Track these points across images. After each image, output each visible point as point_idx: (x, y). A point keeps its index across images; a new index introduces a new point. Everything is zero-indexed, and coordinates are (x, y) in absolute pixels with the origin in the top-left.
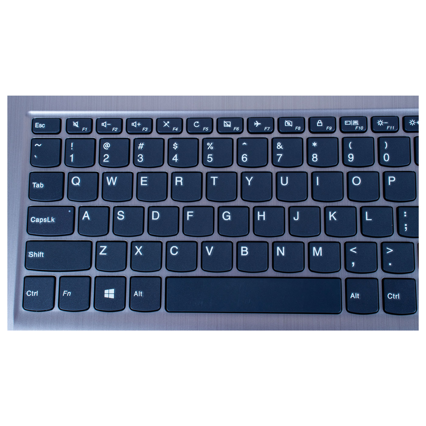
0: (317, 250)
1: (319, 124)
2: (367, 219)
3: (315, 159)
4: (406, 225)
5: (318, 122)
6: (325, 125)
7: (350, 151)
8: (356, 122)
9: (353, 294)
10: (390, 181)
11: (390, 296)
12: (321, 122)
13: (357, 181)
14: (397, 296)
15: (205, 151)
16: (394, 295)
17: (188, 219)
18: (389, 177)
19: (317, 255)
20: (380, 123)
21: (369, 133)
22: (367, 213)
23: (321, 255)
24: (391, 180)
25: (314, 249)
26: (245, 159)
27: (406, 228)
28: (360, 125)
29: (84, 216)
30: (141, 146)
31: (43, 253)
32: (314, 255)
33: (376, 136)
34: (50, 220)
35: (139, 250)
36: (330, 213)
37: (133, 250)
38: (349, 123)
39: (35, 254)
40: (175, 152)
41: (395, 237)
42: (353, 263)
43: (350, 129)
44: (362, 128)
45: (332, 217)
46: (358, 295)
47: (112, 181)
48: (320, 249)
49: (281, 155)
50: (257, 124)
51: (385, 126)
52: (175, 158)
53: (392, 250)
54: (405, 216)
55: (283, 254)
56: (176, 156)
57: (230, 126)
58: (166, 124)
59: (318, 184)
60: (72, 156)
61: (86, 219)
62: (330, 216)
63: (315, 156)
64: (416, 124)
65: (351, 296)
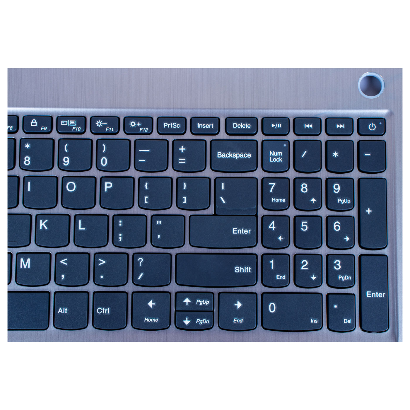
0: (25, 261)
1: (33, 124)
2: (80, 228)
3: (27, 162)
4: (120, 235)
5: (32, 122)
6: (39, 125)
7: (66, 154)
8: (73, 123)
9: (60, 309)
10: (106, 187)
11: (100, 311)
12: (36, 122)
13: (71, 187)
14: (107, 311)
16: (103, 310)
18: (106, 183)
19: (25, 267)
20: (99, 124)
21: (88, 135)
22: (80, 221)
23: (29, 267)
24: (108, 186)
25: (22, 260)
27: (120, 238)
28: (78, 125)
32: (21, 267)
33: (95, 138)
36: (41, 221)
38: (65, 123)
41: (110, 248)
42: (63, 276)
43: (68, 130)
44: (79, 129)
45: (43, 226)
46: (66, 310)
48: (29, 260)
51: (104, 127)
53: (104, 262)
54: (121, 224)
59: (29, 190)
62: (41, 225)
63: (27, 159)
64: (137, 126)
65: (59, 311)
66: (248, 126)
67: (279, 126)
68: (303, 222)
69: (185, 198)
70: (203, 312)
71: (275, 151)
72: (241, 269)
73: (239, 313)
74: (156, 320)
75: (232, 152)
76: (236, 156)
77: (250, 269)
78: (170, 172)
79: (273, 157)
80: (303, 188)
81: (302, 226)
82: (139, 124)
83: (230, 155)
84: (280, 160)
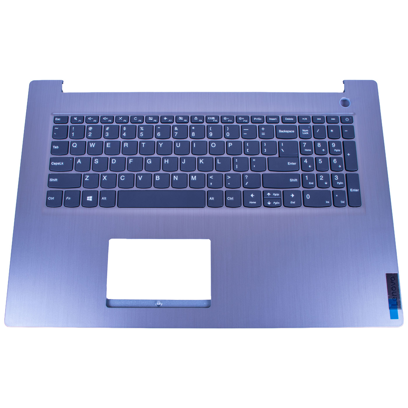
0: (194, 177)
1: (196, 119)
2: (218, 163)
3: (193, 135)
4: (237, 165)
5: (195, 118)
6: (198, 119)
7: (211, 131)
8: (213, 118)
9: (211, 198)
10: (229, 145)
11: (229, 199)
12: (197, 118)
13: (213, 145)
14: (232, 199)
15: (139, 131)
16: (230, 198)
17: (130, 163)
18: (229, 144)
19: (194, 179)
20: (225, 118)
21: (220, 123)
22: (218, 160)
23: (195, 180)
24: (230, 145)
25: (192, 177)
26: (159, 135)
27: (237, 167)
28: (215, 119)
29: (78, 162)
30: (107, 129)
31: (57, 179)
32: (192, 179)
33: (223, 125)
34: (61, 163)
35: (105, 178)
36: (200, 160)
37: (102, 178)
38: (210, 118)
39: (53, 179)
40: (124, 131)
41: (232, 172)
42: (211, 183)
43: (211, 122)
44: (216, 121)
45: (201, 162)
46: (213, 198)
47: (92, 145)
48: (195, 177)
49: (177, 133)
50: (165, 118)
51: (227, 120)
52: (124, 134)
53: (230, 177)
54: (237, 161)
55: (177, 179)
56: (125, 133)
57: (152, 119)
58: (120, 118)
59: (194, 147)
60: (73, 133)
61: (79, 163)
62: (200, 161)
63: (193, 133)
64: (242, 119)
65: (210, 199)
66: (292, 119)
67: (306, 119)
68: (319, 160)
69: (265, 149)
70: (276, 199)
71: (305, 130)
72: (293, 180)
73: (293, 199)
74: (255, 203)
75: (286, 130)
76: (287, 132)
77: (297, 180)
78: (258, 139)
79: (304, 132)
80: (318, 145)
81: (319, 161)
82: (243, 119)
83: (285, 131)
84: (307, 133)
